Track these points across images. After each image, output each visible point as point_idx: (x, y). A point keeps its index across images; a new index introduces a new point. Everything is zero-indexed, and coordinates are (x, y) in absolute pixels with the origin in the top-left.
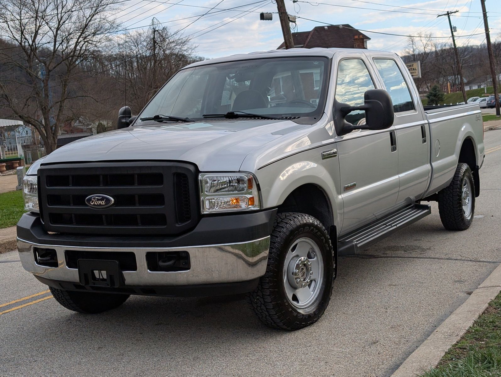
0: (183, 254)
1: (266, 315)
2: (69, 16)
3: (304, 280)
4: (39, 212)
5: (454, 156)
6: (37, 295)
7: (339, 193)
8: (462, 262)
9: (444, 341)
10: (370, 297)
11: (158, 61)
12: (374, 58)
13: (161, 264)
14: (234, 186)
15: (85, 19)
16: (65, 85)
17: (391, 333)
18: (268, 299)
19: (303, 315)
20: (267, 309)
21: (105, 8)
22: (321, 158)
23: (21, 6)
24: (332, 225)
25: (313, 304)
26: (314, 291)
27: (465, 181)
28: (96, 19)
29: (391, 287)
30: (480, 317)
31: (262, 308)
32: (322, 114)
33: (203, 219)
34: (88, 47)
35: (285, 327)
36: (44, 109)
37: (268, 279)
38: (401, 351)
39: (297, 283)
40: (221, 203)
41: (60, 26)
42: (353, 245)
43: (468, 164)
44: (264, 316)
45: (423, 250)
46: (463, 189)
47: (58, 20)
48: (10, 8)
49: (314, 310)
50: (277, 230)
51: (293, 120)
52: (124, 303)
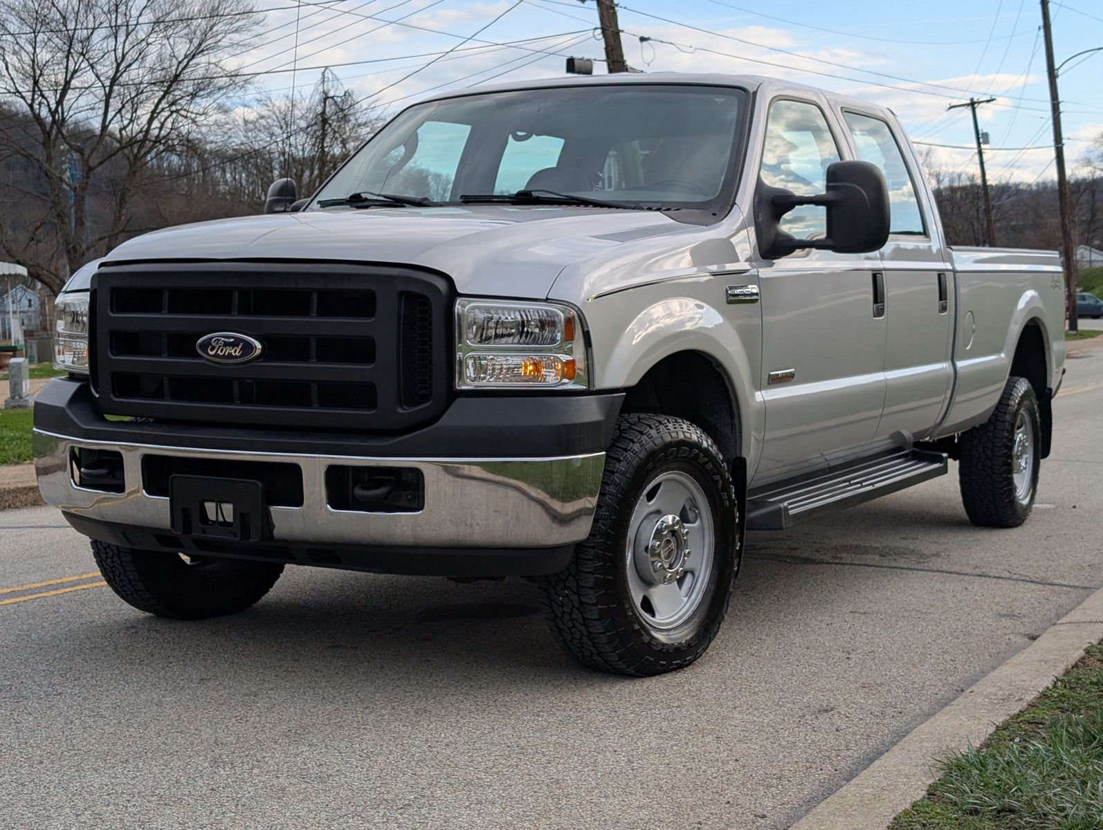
0: (410, 475)
1: (582, 635)
2: (140, 54)
3: (671, 567)
4: (88, 372)
5: (1003, 355)
6: (59, 581)
7: (759, 388)
8: (1013, 582)
9: (990, 707)
10: (809, 629)
11: (330, 162)
12: (844, 110)
13: (359, 492)
14: (532, 333)
15: (175, 62)
16: (122, 201)
17: (863, 695)
18: (591, 597)
19: (663, 644)
20: (584, 619)
21: (220, 41)
22: (725, 300)
23: (36, 25)
24: (738, 455)
25: (686, 622)
26: (689, 594)
27: (1021, 420)
28: (198, 64)
29: (856, 615)
30: (1067, 673)
31: (574, 616)
32: (729, 208)
33: (459, 400)
34: (179, 123)
35: (621, 665)
36: (72, 251)
37: (592, 551)
38: (889, 730)
39: (655, 571)
40: (501, 369)
41: (119, 74)
42: (780, 508)
43: (1031, 381)
44: (577, 636)
45: (923, 556)
46: (1016, 435)
47: (116, 60)
48: (12, 28)
49: (688, 638)
50: (619, 445)
51: (666, 212)
52: (255, 605)
